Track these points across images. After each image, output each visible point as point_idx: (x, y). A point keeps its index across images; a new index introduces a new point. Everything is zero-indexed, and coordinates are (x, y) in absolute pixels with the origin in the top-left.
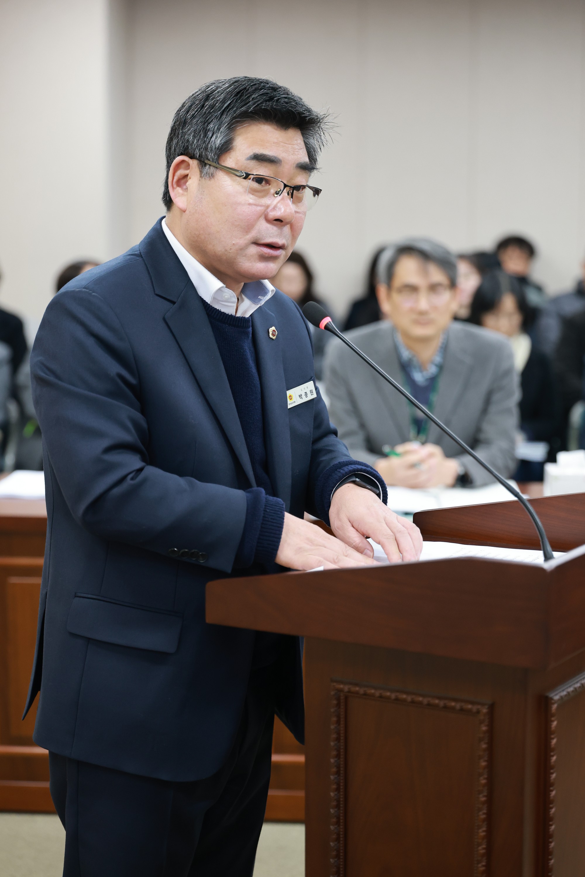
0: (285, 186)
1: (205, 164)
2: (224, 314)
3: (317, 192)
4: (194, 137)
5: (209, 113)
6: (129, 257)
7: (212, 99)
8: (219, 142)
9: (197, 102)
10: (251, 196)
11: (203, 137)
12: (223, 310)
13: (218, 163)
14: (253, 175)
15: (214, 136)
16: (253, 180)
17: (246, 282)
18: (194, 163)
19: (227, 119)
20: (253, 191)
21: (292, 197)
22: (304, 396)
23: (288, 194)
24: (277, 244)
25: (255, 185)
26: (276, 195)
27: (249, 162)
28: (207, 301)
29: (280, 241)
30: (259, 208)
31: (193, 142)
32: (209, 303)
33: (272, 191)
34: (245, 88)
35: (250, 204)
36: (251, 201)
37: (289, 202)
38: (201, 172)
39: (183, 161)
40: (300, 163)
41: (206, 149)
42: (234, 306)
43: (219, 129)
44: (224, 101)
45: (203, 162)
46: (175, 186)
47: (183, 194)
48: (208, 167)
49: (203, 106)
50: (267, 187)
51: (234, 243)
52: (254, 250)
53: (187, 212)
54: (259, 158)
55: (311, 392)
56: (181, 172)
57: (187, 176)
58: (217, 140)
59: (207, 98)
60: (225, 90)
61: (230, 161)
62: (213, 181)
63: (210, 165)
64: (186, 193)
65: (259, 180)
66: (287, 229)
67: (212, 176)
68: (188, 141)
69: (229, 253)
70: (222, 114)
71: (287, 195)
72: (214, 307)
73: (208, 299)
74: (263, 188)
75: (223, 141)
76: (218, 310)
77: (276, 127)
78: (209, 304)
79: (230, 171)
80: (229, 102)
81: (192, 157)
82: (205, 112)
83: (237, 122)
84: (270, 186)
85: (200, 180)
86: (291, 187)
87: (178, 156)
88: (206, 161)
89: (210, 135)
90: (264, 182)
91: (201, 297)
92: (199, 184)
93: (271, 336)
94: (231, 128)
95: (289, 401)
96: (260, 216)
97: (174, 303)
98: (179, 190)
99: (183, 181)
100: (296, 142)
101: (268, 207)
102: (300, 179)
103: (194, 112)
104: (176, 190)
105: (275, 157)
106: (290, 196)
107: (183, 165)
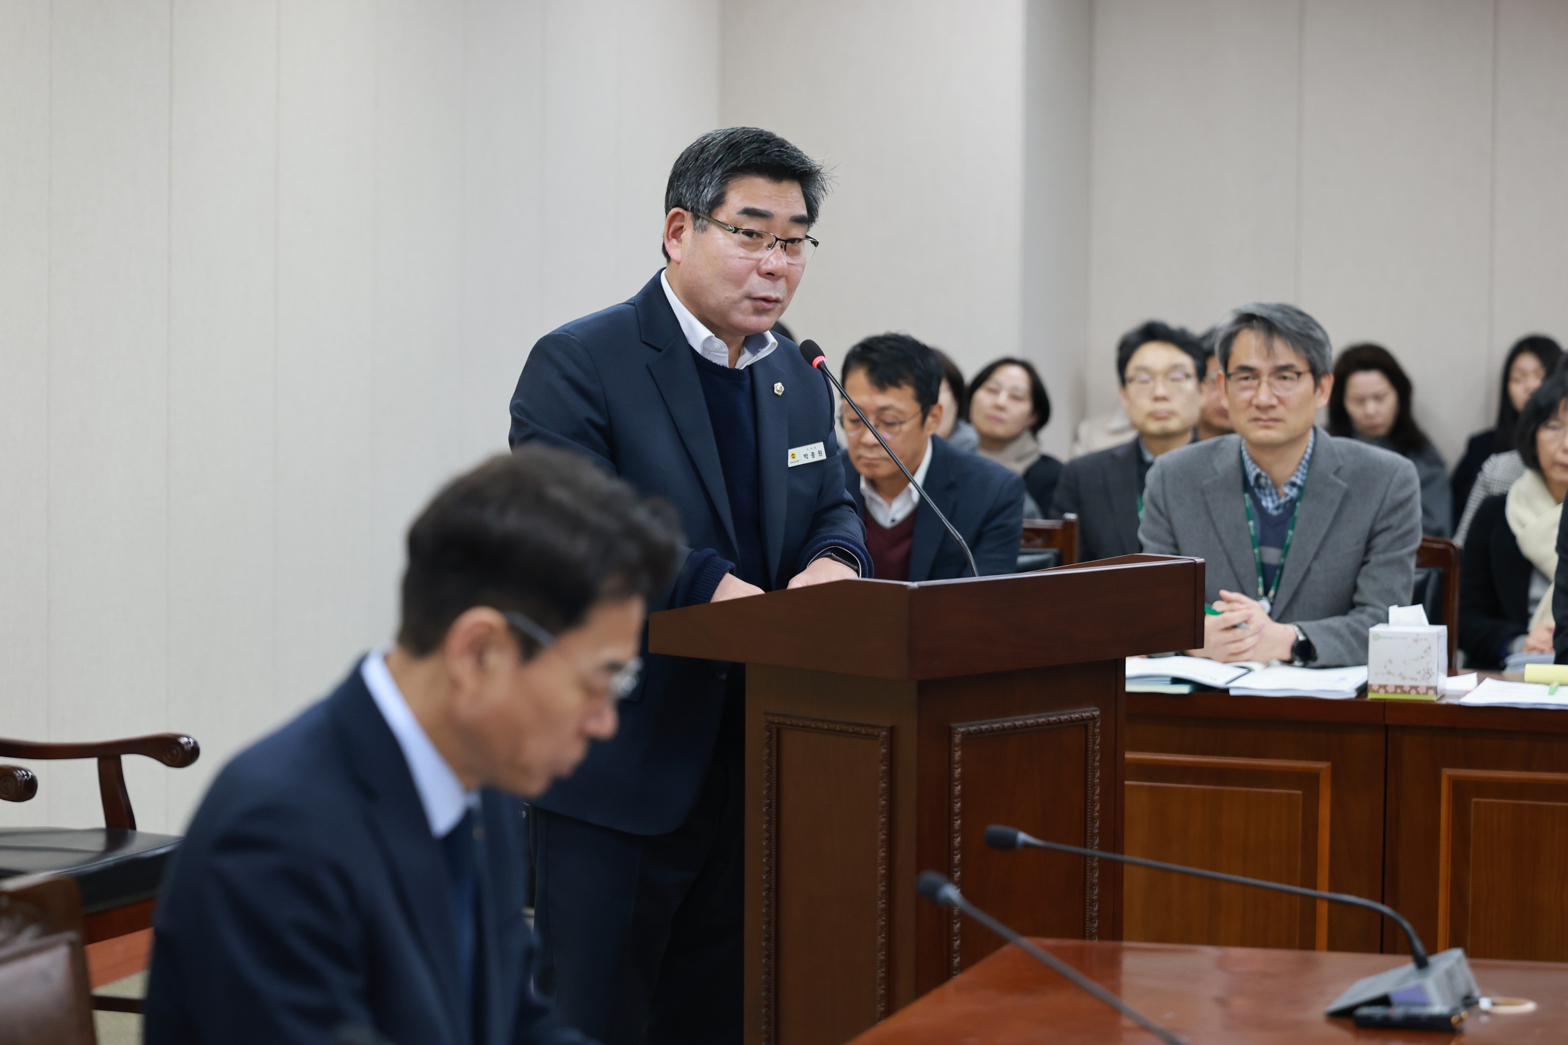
0: (777, 239)
1: (698, 218)
2: (715, 364)
4: (687, 190)
5: (703, 166)
8: (711, 195)
10: (742, 250)
11: (695, 191)
12: (713, 360)
13: (710, 217)
14: (743, 227)
15: (706, 190)
16: (743, 233)
18: (688, 215)
19: (718, 172)
20: (743, 244)
21: (785, 250)
22: (809, 456)
23: (782, 247)
24: (771, 297)
25: (746, 238)
26: (768, 248)
27: (740, 216)
29: (773, 295)
30: (750, 262)
31: (686, 195)
32: (698, 351)
33: (765, 244)
34: (738, 142)
35: (740, 258)
36: (742, 255)
37: (781, 253)
38: (695, 225)
39: (678, 213)
40: (795, 216)
41: (698, 202)
42: (726, 357)
43: (710, 183)
44: (716, 155)
45: (696, 217)
46: (670, 237)
47: (677, 246)
48: (701, 219)
50: (759, 240)
51: (726, 296)
52: (747, 304)
53: (681, 264)
54: (750, 213)
55: (820, 452)
56: (676, 224)
57: (682, 227)
58: (709, 194)
61: (722, 215)
62: (705, 234)
63: (703, 218)
64: (680, 245)
65: (749, 233)
66: (781, 283)
67: (704, 229)
68: (681, 194)
69: (723, 305)
70: (714, 167)
71: (780, 248)
72: (702, 356)
73: (697, 348)
74: (755, 242)
75: (714, 196)
76: (709, 360)
77: (769, 180)
78: (698, 353)
79: (722, 225)
80: (721, 156)
81: (686, 209)
82: (699, 165)
83: (731, 176)
84: (763, 240)
85: (693, 233)
86: (783, 240)
87: (673, 207)
88: (699, 214)
89: (702, 189)
90: (755, 236)
91: (690, 345)
92: (693, 237)
93: (776, 392)
94: (725, 180)
95: (791, 461)
96: (752, 270)
97: (660, 350)
98: (674, 241)
99: (678, 234)
100: (790, 195)
101: (760, 260)
102: (796, 231)
104: (671, 243)
105: (767, 212)
106: (783, 249)
107: (679, 217)
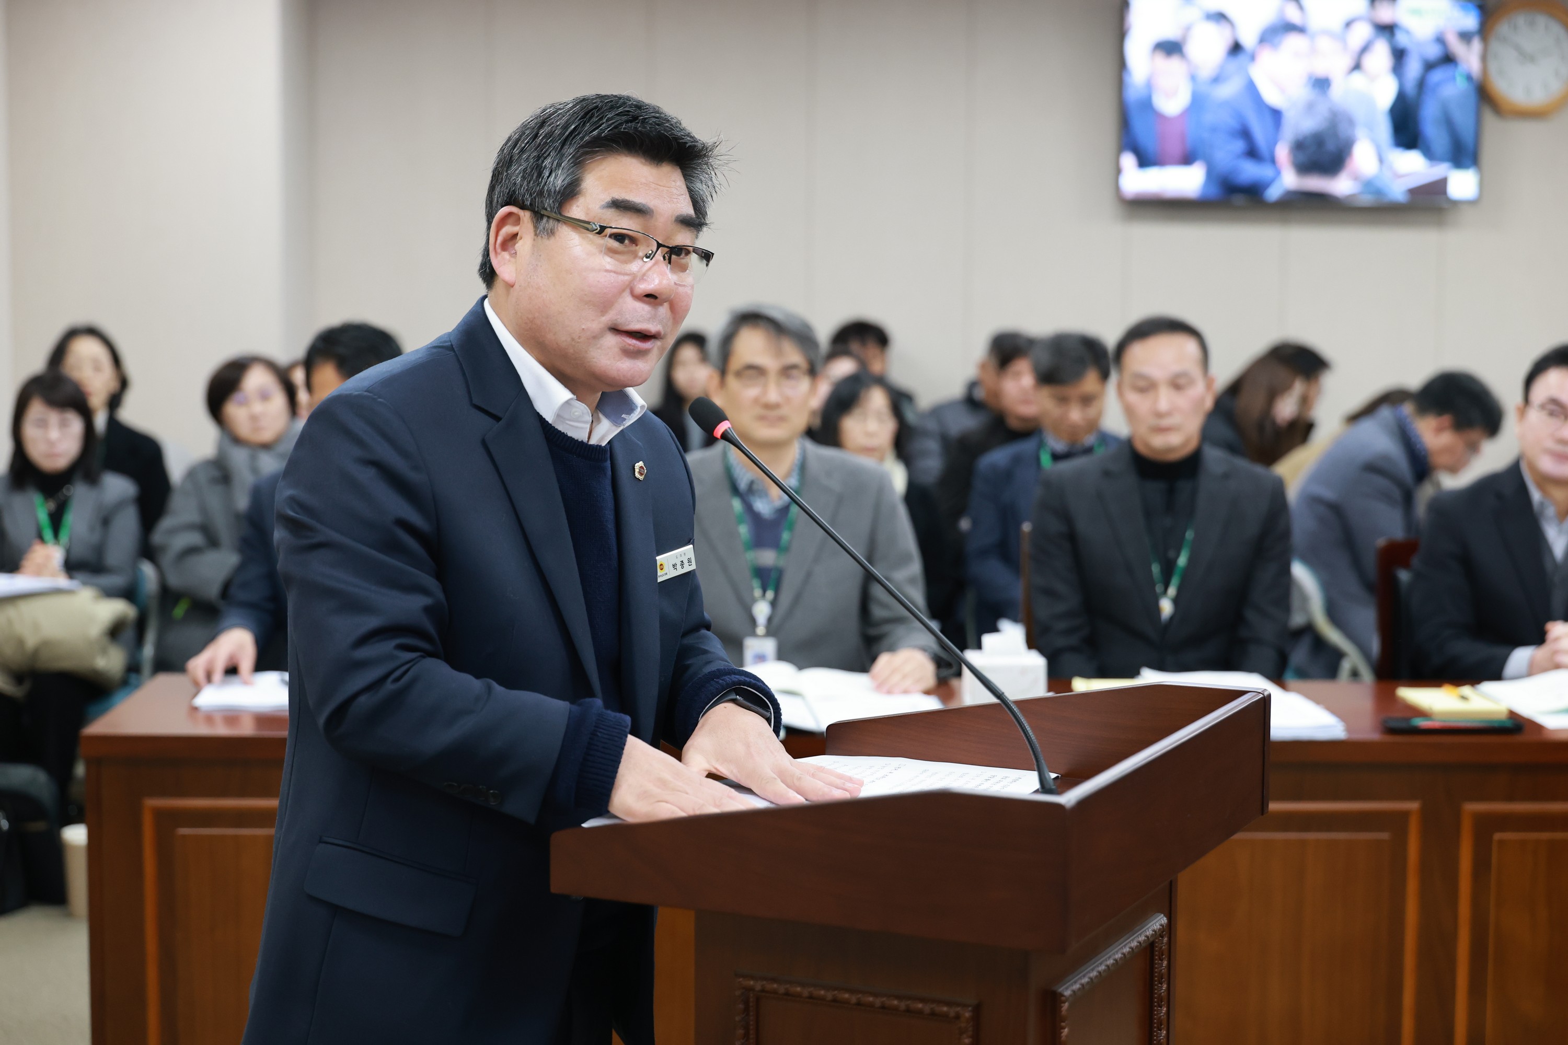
0: (659, 245)
1: (542, 216)
2: (571, 439)
3: (707, 256)
4: (524, 178)
5: (545, 142)
6: (435, 350)
7: (550, 125)
8: (560, 182)
9: (527, 132)
10: (610, 260)
11: (537, 177)
12: (570, 434)
13: (560, 214)
14: (611, 227)
15: (553, 175)
16: (610, 236)
17: (604, 391)
18: (526, 216)
19: (570, 150)
20: (611, 251)
21: (670, 263)
22: (679, 567)
23: (664, 258)
24: (649, 331)
25: (615, 244)
26: (645, 259)
27: (605, 210)
28: (547, 419)
29: (652, 327)
30: (621, 278)
31: (521, 186)
32: (550, 422)
33: (641, 254)
34: (597, 107)
35: (607, 271)
36: (609, 267)
37: (665, 268)
38: (536, 228)
39: (510, 214)
40: (681, 216)
41: (541, 193)
42: (586, 428)
43: (559, 165)
44: (566, 127)
45: (538, 216)
46: (499, 250)
47: (509, 261)
48: (545, 220)
49: (536, 136)
50: (633, 247)
51: (583, 327)
52: (612, 340)
53: (516, 286)
54: (620, 206)
55: (689, 561)
56: (508, 229)
57: (515, 235)
58: (558, 180)
59: (542, 124)
60: (568, 111)
61: (576, 210)
62: (552, 240)
63: (549, 217)
64: (513, 260)
65: (620, 238)
66: (664, 310)
67: (551, 233)
68: (515, 184)
69: (578, 342)
70: (563, 144)
71: (662, 259)
72: (557, 429)
73: (549, 417)
74: (626, 249)
75: (566, 182)
76: (564, 433)
77: (643, 161)
78: (551, 425)
80: (573, 127)
81: (523, 207)
82: (540, 144)
83: (586, 153)
84: (638, 248)
85: (534, 240)
86: (668, 247)
87: (501, 207)
88: (543, 212)
89: (547, 174)
90: (627, 241)
91: (538, 413)
92: (533, 246)
93: (637, 475)
94: (579, 162)
95: (659, 572)
96: (623, 291)
97: (497, 419)
98: (506, 255)
99: (510, 244)
100: (673, 183)
101: (635, 276)
102: (683, 238)
103: (523, 145)
104: (499, 257)
105: (644, 205)
106: (667, 261)
107: (511, 220)
